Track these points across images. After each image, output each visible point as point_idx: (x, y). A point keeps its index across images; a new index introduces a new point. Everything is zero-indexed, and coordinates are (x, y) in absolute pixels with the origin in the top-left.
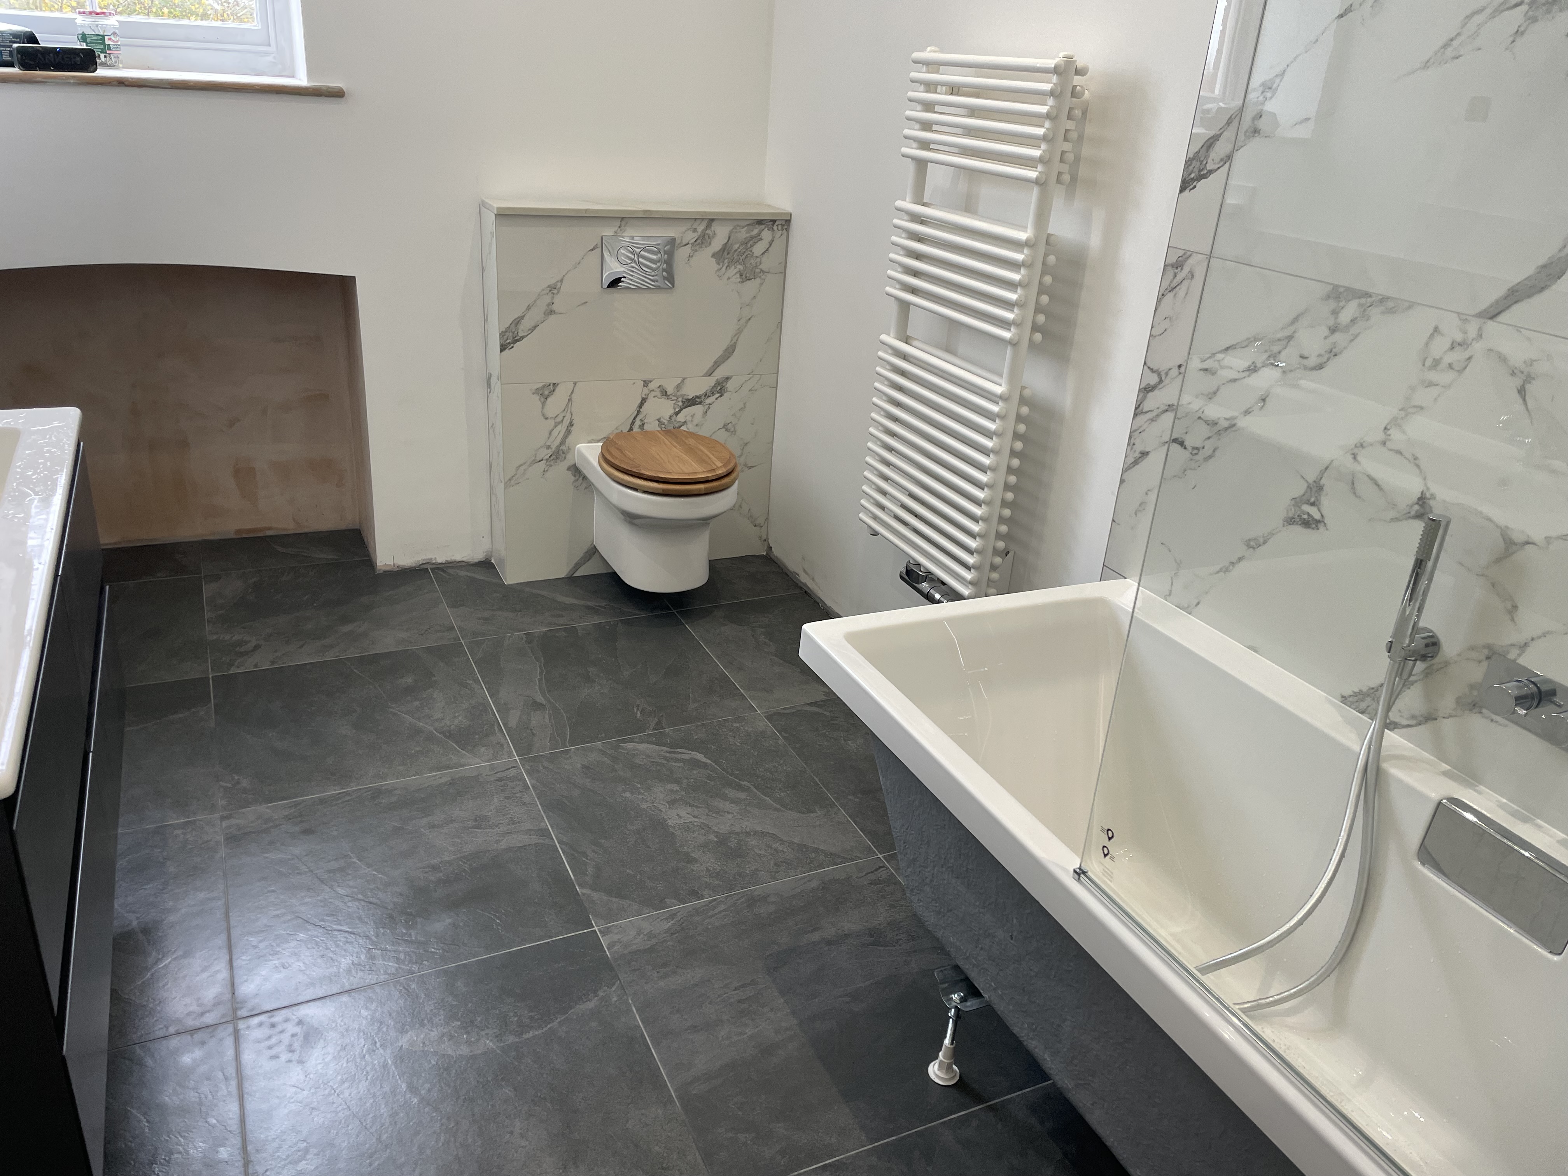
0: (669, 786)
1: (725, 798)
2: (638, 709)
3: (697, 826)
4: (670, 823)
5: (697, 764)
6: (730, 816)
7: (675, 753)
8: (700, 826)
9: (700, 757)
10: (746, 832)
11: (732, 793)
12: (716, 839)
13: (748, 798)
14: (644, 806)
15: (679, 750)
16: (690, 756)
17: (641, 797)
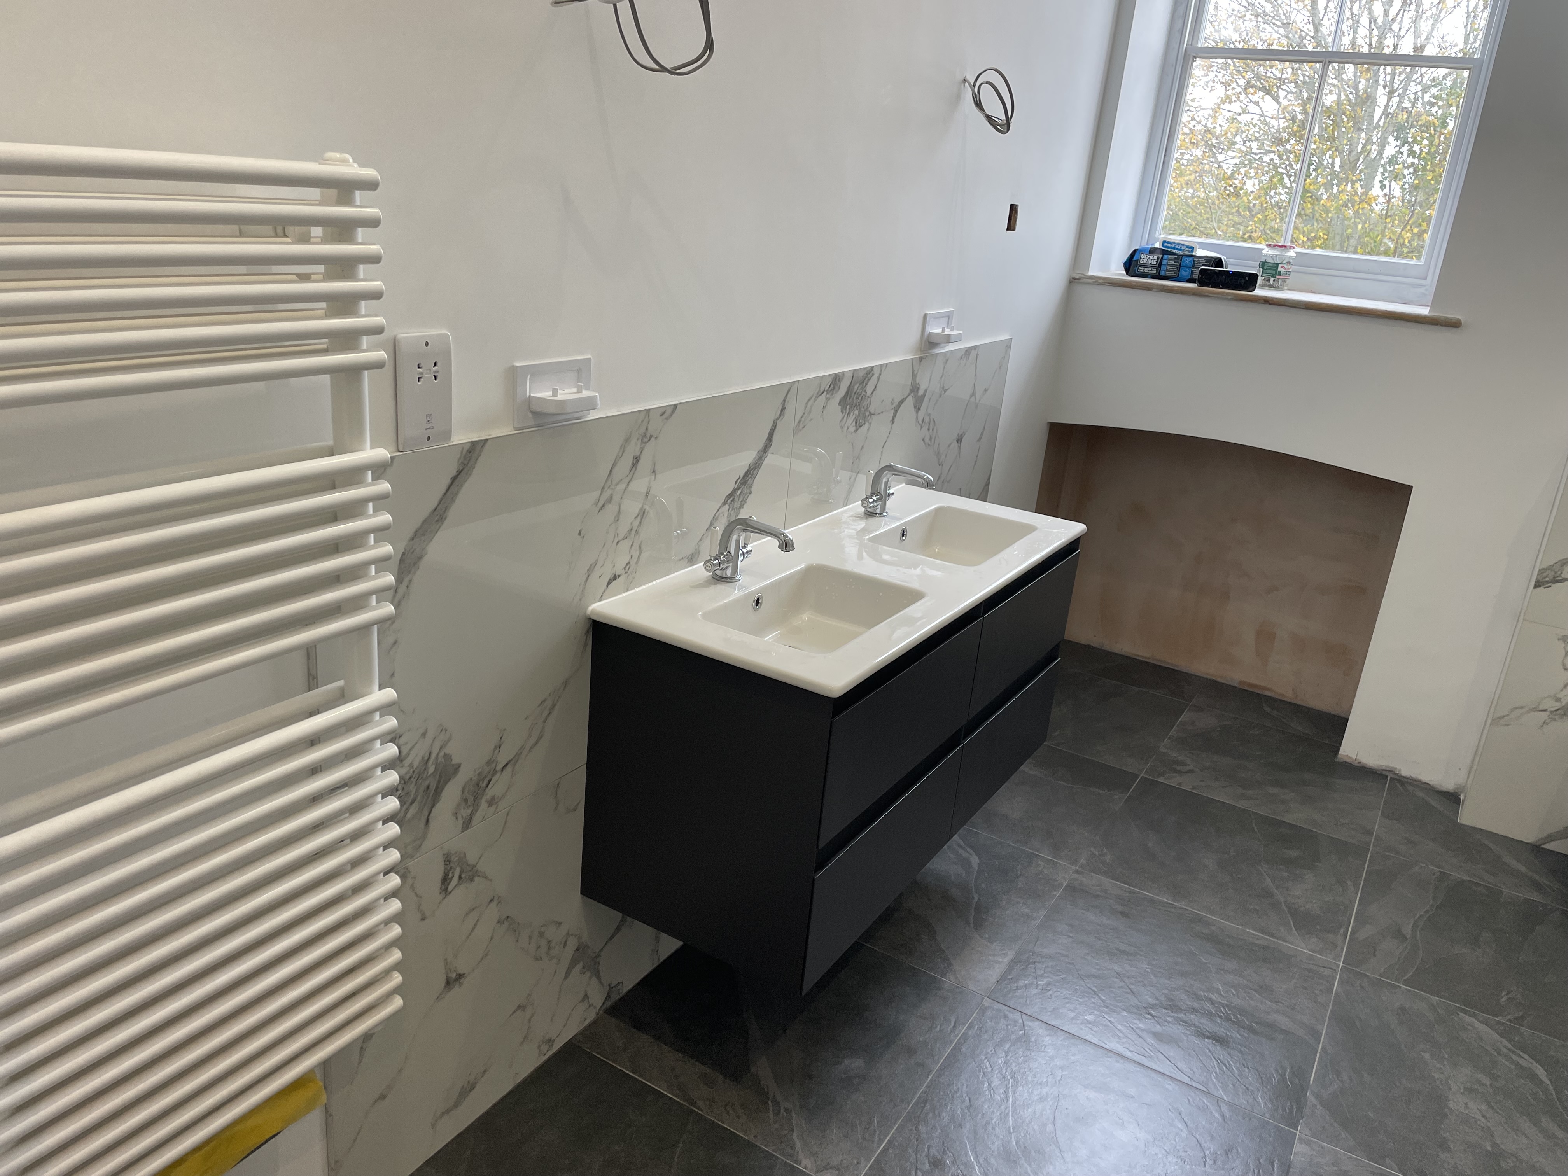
0: (1480, 1076)
1: (1536, 1123)
2: (1507, 994)
3: (1479, 1125)
4: (1451, 1105)
5: (1533, 1077)
6: (1525, 1141)
7: (1514, 1052)
8: (1483, 1128)
9: (1541, 1072)
10: (1533, 1166)
11: (1547, 1122)
12: (1489, 1148)
13: (1565, 1140)
14: (1437, 1075)
15: (1521, 1053)
16: (1530, 1065)
17: (1438, 1066)
